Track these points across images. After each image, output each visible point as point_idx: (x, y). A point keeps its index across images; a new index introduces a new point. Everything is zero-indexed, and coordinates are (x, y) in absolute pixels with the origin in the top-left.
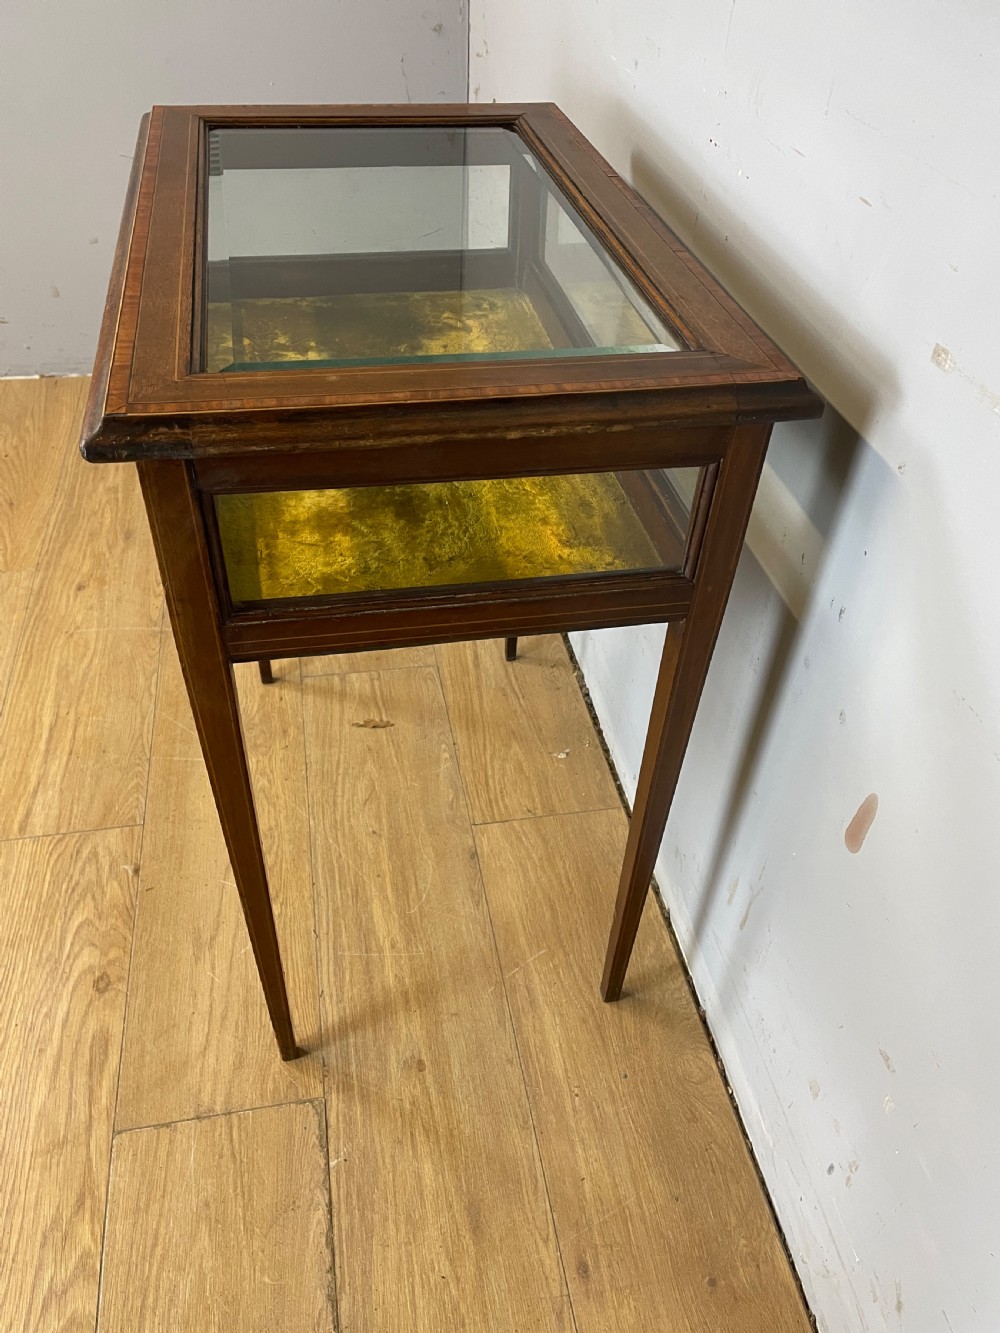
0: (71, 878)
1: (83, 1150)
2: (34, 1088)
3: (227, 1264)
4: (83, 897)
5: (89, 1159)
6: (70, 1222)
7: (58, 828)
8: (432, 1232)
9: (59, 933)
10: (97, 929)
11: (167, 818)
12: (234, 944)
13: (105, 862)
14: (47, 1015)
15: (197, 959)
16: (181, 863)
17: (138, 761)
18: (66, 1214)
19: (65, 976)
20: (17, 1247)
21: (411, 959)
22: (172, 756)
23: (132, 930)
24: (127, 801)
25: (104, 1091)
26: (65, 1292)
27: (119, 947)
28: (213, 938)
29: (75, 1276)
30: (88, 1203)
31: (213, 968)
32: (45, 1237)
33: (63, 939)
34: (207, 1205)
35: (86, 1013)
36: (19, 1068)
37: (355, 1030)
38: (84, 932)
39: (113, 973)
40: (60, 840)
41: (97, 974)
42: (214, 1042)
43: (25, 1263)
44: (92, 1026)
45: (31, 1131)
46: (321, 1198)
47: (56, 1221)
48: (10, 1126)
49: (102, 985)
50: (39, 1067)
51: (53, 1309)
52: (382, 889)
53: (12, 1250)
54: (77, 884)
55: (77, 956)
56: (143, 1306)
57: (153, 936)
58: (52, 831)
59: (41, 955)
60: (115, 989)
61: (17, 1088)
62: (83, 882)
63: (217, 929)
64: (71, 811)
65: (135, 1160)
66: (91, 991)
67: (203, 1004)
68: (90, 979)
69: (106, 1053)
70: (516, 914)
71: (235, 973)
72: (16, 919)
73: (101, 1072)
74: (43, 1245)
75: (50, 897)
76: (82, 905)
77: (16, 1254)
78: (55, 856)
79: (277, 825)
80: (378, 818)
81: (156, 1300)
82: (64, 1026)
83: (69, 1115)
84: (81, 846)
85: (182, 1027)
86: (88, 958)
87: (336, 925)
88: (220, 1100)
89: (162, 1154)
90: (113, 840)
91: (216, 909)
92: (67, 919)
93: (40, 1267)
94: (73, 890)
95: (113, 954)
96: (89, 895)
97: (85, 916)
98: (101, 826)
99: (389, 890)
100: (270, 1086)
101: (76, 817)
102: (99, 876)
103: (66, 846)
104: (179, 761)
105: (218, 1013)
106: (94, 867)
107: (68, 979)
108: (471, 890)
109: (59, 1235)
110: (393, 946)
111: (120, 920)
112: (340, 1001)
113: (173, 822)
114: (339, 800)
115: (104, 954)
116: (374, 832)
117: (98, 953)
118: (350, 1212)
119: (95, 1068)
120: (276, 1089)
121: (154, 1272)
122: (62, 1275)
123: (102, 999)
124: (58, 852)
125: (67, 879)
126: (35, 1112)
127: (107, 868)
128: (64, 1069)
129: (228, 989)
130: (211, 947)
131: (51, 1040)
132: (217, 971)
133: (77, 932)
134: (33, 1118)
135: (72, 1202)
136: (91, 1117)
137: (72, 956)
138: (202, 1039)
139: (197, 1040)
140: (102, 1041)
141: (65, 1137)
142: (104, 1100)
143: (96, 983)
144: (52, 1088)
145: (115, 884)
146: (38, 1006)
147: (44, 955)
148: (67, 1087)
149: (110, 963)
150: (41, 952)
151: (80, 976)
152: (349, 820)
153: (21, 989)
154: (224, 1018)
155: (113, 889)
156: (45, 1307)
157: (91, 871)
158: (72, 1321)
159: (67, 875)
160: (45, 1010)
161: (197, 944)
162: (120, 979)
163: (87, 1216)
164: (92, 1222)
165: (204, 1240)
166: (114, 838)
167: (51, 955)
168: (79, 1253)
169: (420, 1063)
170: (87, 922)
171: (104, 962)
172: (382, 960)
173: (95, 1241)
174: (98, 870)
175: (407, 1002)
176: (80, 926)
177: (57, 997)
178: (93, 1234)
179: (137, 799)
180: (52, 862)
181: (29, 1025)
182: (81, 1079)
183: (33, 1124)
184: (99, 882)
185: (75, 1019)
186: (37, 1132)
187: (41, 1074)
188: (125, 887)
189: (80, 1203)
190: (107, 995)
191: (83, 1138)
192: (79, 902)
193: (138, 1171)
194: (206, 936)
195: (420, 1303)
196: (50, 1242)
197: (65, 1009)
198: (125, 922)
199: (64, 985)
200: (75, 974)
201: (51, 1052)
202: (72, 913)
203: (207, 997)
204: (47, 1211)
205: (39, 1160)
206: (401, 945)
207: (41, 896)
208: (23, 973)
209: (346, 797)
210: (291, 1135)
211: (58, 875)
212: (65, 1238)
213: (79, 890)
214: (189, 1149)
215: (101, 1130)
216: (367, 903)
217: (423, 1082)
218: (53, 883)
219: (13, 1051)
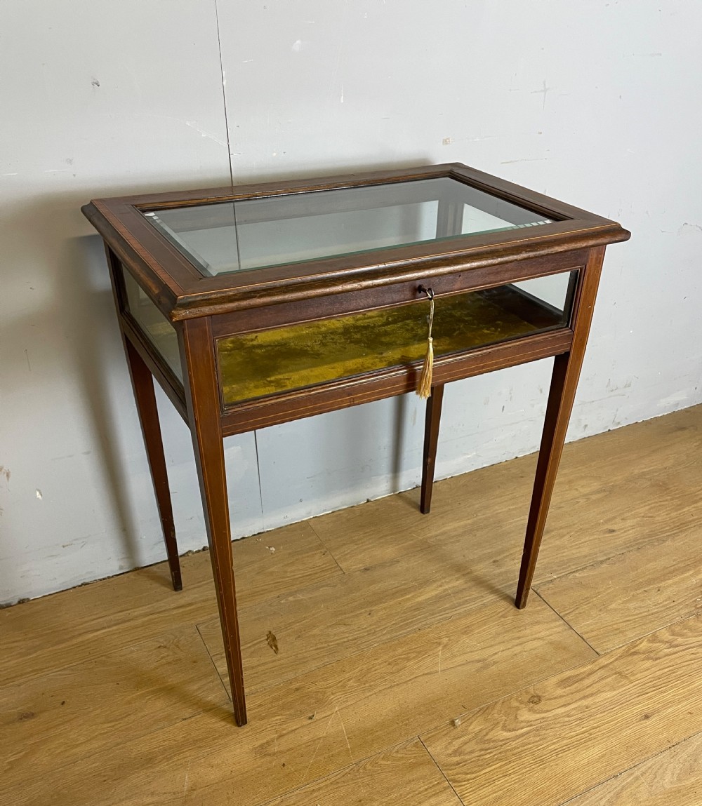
0: (480, 756)
1: (615, 664)
2: (605, 699)
3: (615, 596)
4: (489, 741)
5: (616, 660)
6: (644, 653)
7: (445, 789)
8: (558, 543)
9: (520, 740)
10: (506, 720)
11: (406, 725)
12: (477, 650)
13: (457, 744)
14: (569, 716)
15: (495, 663)
16: (437, 700)
17: (361, 771)
18: (643, 656)
19: (542, 721)
20: (668, 667)
21: (444, 578)
22: (348, 750)
23: (496, 703)
24: (403, 757)
25: (585, 669)
26: (667, 642)
27: (510, 703)
28: (479, 661)
29: (660, 642)
30: (632, 651)
31: (496, 653)
32: (657, 659)
33: (522, 735)
34: (600, 610)
35: (555, 698)
36: (602, 713)
37: (494, 587)
38: (511, 727)
39: (526, 698)
40: (455, 781)
41: (531, 705)
42: (534, 637)
43: (670, 661)
44: (560, 692)
45: (623, 689)
46: (571, 576)
47: (648, 659)
48: (628, 699)
49: (536, 699)
50: (595, 703)
51: (675, 643)
52: (408, 599)
53: (671, 668)
54: (482, 750)
55: (528, 722)
56: (649, 615)
57: (494, 690)
58: (449, 791)
59: (539, 741)
60: (535, 693)
61: (612, 707)
62: (480, 747)
63: (472, 662)
64: (426, 790)
65: (605, 642)
66: (543, 702)
67: (518, 649)
68: (536, 707)
69: (569, 678)
70: (397, 547)
71: (493, 643)
72: (525, 770)
73: (578, 675)
74: (660, 658)
75: (501, 760)
76: (495, 738)
77: (671, 666)
78: (469, 776)
79: (386, 662)
80: (357, 616)
81: (644, 612)
82: (569, 704)
83: (606, 678)
84: (453, 765)
85: (534, 653)
86: (525, 715)
87: (441, 611)
88: (558, 623)
89: (595, 633)
90: (438, 748)
91: (459, 668)
92: (508, 741)
93: (668, 655)
94: (487, 750)
95: (516, 704)
96: (487, 738)
97: (501, 732)
98: (432, 761)
99: (407, 596)
100: (539, 608)
101: (431, 783)
102: (470, 740)
103: (457, 774)
104: (350, 743)
105: (518, 641)
106: (464, 747)
107: (543, 718)
108: (391, 565)
109: (652, 655)
110: (441, 586)
111: (493, 712)
112: (483, 597)
113: (408, 719)
114: (350, 638)
115: (518, 709)
116: (370, 614)
117: (519, 712)
118: (569, 566)
119: (579, 679)
120: (539, 605)
121: (636, 617)
122: (663, 646)
123: (544, 695)
124: (464, 776)
125: (482, 758)
126: (615, 693)
127: (462, 739)
128: (588, 691)
129: (504, 642)
130: (485, 660)
131: (579, 706)
132: (496, 651)
133: (514, 730)
134: (618, 692)
135: (636, 657)
136: (600, 668)
137: (529, 724)
138: (535, 642)
139: (537, 644)
140: (564, 683)
141: (616, 673)
142: (589, 667)
143: (536, 703)
144: (599, 692)
145: (471, 728)
146: (566, 723)
147: (538, 739)
148: (594, 685)
149: (522, 702)
150: (537, 742)
151: (539, 713)
152: (366, 628)
153: (563, 738)
154: (519, 638)
155: (475, 727)
156: (677, 646)
157: (467, 748)
158: (673, 635)
159: (479, 760)
160: (567, 719)
161: (486, 667)
162: (527, 693)
163: (637, 648)
164: (637, 645)
165: (613, 606)
166: (436, 749)
167: (535, 736)
168: (651, 645)
169: (494, 562)
170: (505, 728)
171: (523, 705)
172: (450, 588)
173: (643, 641)
174: (466, 744)
175: (468, 573)
176: (510, 731)
177: (556, 717)
178: (641, 643)
179: (397, 752)
180: (474, 775)
181: (578, 722)
182: (587, 682)
183: (620, 690)
184: (474, 738)
185: (562, 701)
186: (623, 686)
187: (597, 701)
188: (470, 721)
189: (635, 653)
190: (540, 694)
191: (611, 666)
192: (493, 741)
193: (607, 639)
194: (479, 665)
195: (583, 540)
196: (657, 656)
197: (559, 709)
198: (493, 708)
199: (548, 718)
200: (538, 716)
201: (584, 703)
202: (503, 740)
203: (513, 649)
204: (648, 664)
205: (632, 678)
206: (439, 583)
207: (500, 767)
208: (554, 743)
209: (347, 635)
210: (554, 594)
211: (481, 766)
212: (651, 652)
213: (487, 746)
214: (585, 625)
215: (603, 661)
216: (420, 603)
217: (502, 559)
218: (488, 765)
219: (596, 721)
